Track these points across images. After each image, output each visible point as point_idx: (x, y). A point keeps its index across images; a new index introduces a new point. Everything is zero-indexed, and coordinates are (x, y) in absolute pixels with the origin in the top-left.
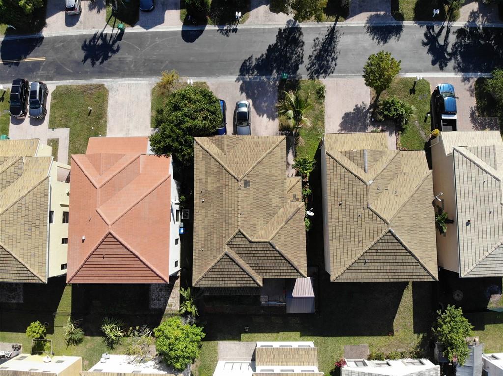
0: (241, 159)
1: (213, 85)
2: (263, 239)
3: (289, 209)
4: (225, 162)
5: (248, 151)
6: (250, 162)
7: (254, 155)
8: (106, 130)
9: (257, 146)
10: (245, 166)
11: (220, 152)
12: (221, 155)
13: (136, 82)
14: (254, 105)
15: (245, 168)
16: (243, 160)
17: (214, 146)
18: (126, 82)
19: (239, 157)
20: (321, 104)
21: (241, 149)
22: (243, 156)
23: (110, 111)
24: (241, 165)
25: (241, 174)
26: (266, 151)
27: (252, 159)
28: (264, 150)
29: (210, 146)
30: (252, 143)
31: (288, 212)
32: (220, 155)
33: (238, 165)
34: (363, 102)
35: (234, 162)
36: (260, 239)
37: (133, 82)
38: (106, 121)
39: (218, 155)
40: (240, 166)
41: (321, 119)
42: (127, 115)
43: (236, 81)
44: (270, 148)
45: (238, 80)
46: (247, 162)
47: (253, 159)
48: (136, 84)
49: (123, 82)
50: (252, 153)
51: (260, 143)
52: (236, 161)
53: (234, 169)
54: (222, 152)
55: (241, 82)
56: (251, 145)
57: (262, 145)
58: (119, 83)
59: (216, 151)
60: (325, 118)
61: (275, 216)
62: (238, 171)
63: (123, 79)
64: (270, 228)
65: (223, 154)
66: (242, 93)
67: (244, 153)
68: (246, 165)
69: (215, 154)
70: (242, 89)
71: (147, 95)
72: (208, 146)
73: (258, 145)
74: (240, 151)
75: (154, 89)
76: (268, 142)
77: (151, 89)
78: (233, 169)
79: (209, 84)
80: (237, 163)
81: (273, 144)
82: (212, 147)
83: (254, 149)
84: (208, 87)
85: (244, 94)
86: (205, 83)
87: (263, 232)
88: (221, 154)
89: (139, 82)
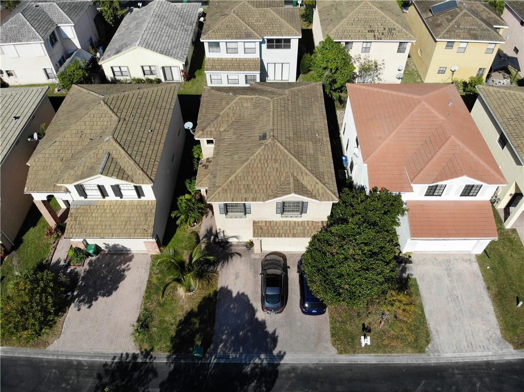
0: (270, 166)
1: (326, 349)
2: (246, 98)
3: (213, 129)
4: (292, 163)
5: (260, 179)
6: (257, 161)
7: (253, 173)
8: (483, 275)
9: (248, 185)
10: (265, 156)
11: (300, 178)
12: (297, 172)
13: (462, 354)
14: (253, 311)
15: (265, 154)
16: (268, 166)
17: (309, 187)
18: (479, 354)
19: (273, 168)
20: (145, 309)
21: (271, 181)
22: (268, 170)
23: (488, 305)
24: (270, 158)
25: (269, 145)
26: (236, 177)
27: (255, 166)
28: (238, 179)
29: (315, 187)
30: (256, 190)
31: (216, 126)
32: (300, 174)
33: (274, 158)
34: (79, 310)
35: (279, 162)
36: (249, 98)
37: (468, 354)
38: (488, 288)
39: (302, 173)
40: (272, 156)
41: (151, 286)
42: (460, 298)
43: (285, 353)
44: (231, 182)
45: (281, 356)
46: (262, 162)
47: (253, 166)
48: (461, 351)
49: (484, 354)
50: (255, 174)
51: (243, 191)
52: (277, 164)
53: (279, 153)
54: (296, 177)
55: (275, 352)
56: (256, 187)
57: (242, 187)
58: (490, 353)
59: (305, 179)
60: (144, 288)
61: (231, 122)
62: (274, 149)
63: (485, 359)
64: (238, 109)
65: (295, 175)
66: (274, 333)
67: (267, 174)
68: (263, 158)
69: (306, 173)
70: (274, 339)
71: (437, 331)
72: (317, 188)
73: (246, 187)
74: (272, 178)
75: (428, 342)
76: (233, 191)
77: (432, 342)
78: (281, 152)
79: (334, 351)
80: (276, 161)
81: (226, 188)
82: (311, 185)
83: (253, 181)
84: (334, 345)
85: (270, 329)
86: (340, 353)
87: (246, 105)
88: (297, 175)
89: (456, 355)
